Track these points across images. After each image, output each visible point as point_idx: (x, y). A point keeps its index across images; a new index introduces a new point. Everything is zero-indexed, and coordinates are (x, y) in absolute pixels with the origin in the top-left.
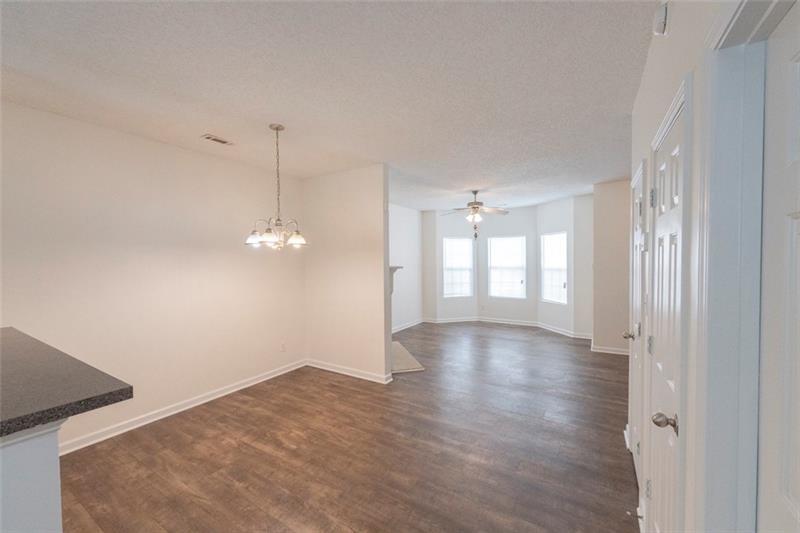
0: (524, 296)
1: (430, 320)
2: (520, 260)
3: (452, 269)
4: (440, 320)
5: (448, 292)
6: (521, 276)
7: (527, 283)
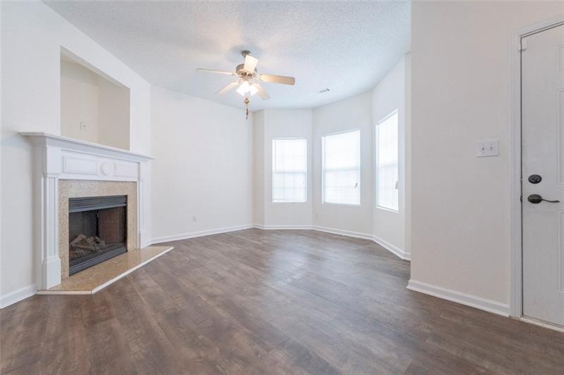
0: (358, 203)
1: (259, 226)
2: (354, 160)
3: (283, 173)
4: (267, 227)
5: (278, 197)
6: (355, 178)
7: (361, 187)
